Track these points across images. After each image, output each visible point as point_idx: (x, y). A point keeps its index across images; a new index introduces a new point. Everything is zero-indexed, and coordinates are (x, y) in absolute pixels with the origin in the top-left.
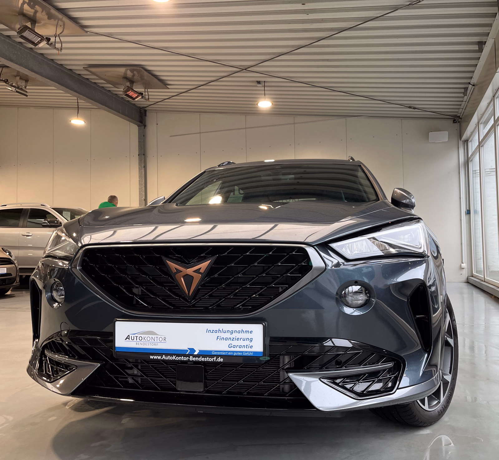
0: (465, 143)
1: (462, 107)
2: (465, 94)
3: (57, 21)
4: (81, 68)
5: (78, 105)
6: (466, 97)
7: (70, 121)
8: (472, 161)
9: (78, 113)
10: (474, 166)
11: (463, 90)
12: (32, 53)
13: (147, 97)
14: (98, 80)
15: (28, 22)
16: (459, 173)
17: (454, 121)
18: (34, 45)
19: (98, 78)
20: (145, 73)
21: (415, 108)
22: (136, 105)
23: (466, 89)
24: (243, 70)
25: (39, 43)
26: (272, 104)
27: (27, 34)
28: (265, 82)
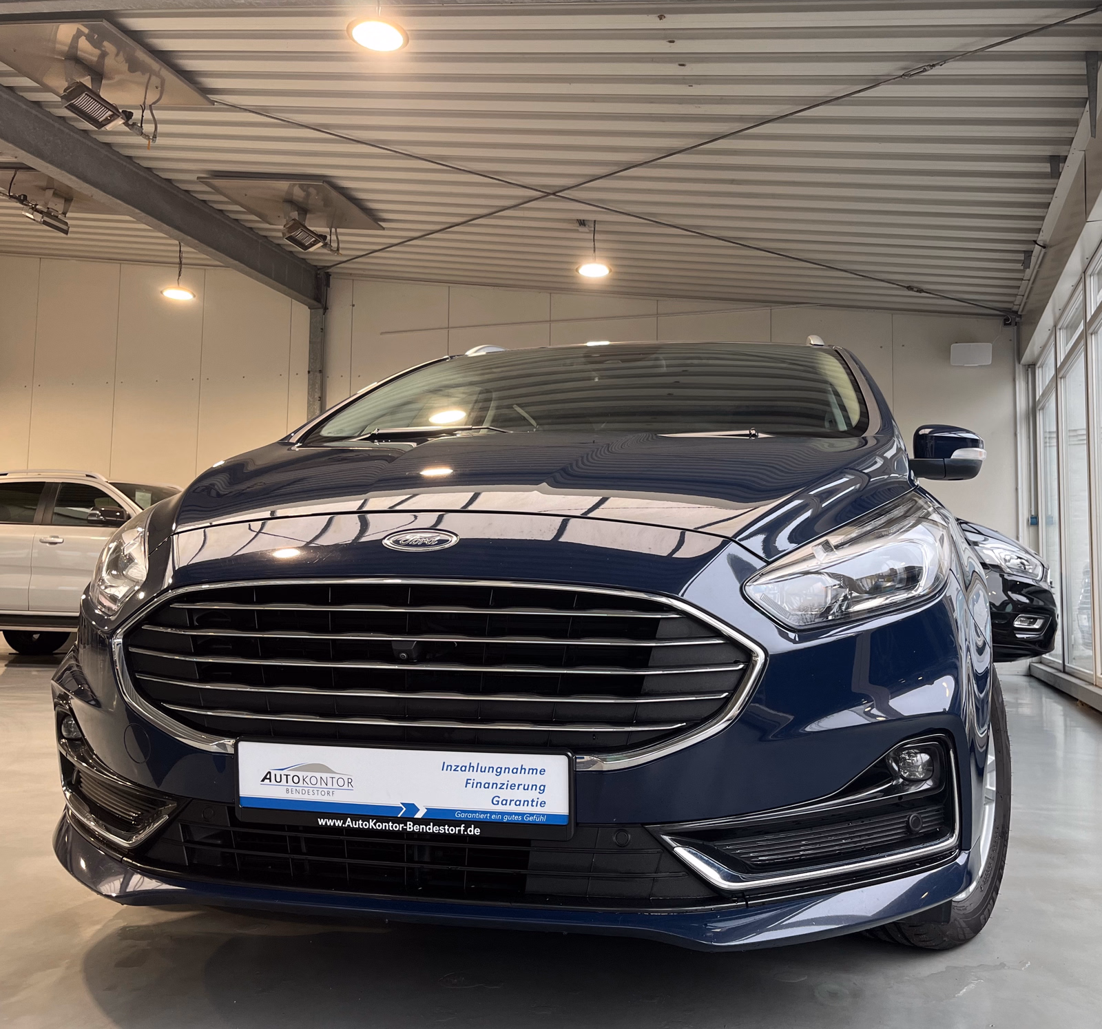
1: (1021, 291)
2: (1026, 263)
3: (147, 76)
4: (193, 177)
5: (180, 258)
6: (1028, 271)
7: (162, 292)
8: (1042, 408)
9: (180, 275)
10: (1046, 422)
11: (1021, 257)
12: (87, 142)
13: (334, 245)
14: (226, 206)
15: (84, 76)
16: (1016, 435)
17: (1006, 322)
18: (95, 124)
19: (226, 200)
20: (334, 194)
21: (920, 291)
22: (308, 261)
23: (1028, 254)
24: (549, 194)
25: (108, 121)
26: (611, 271)
27: (82, 101)
28: (595, 221)
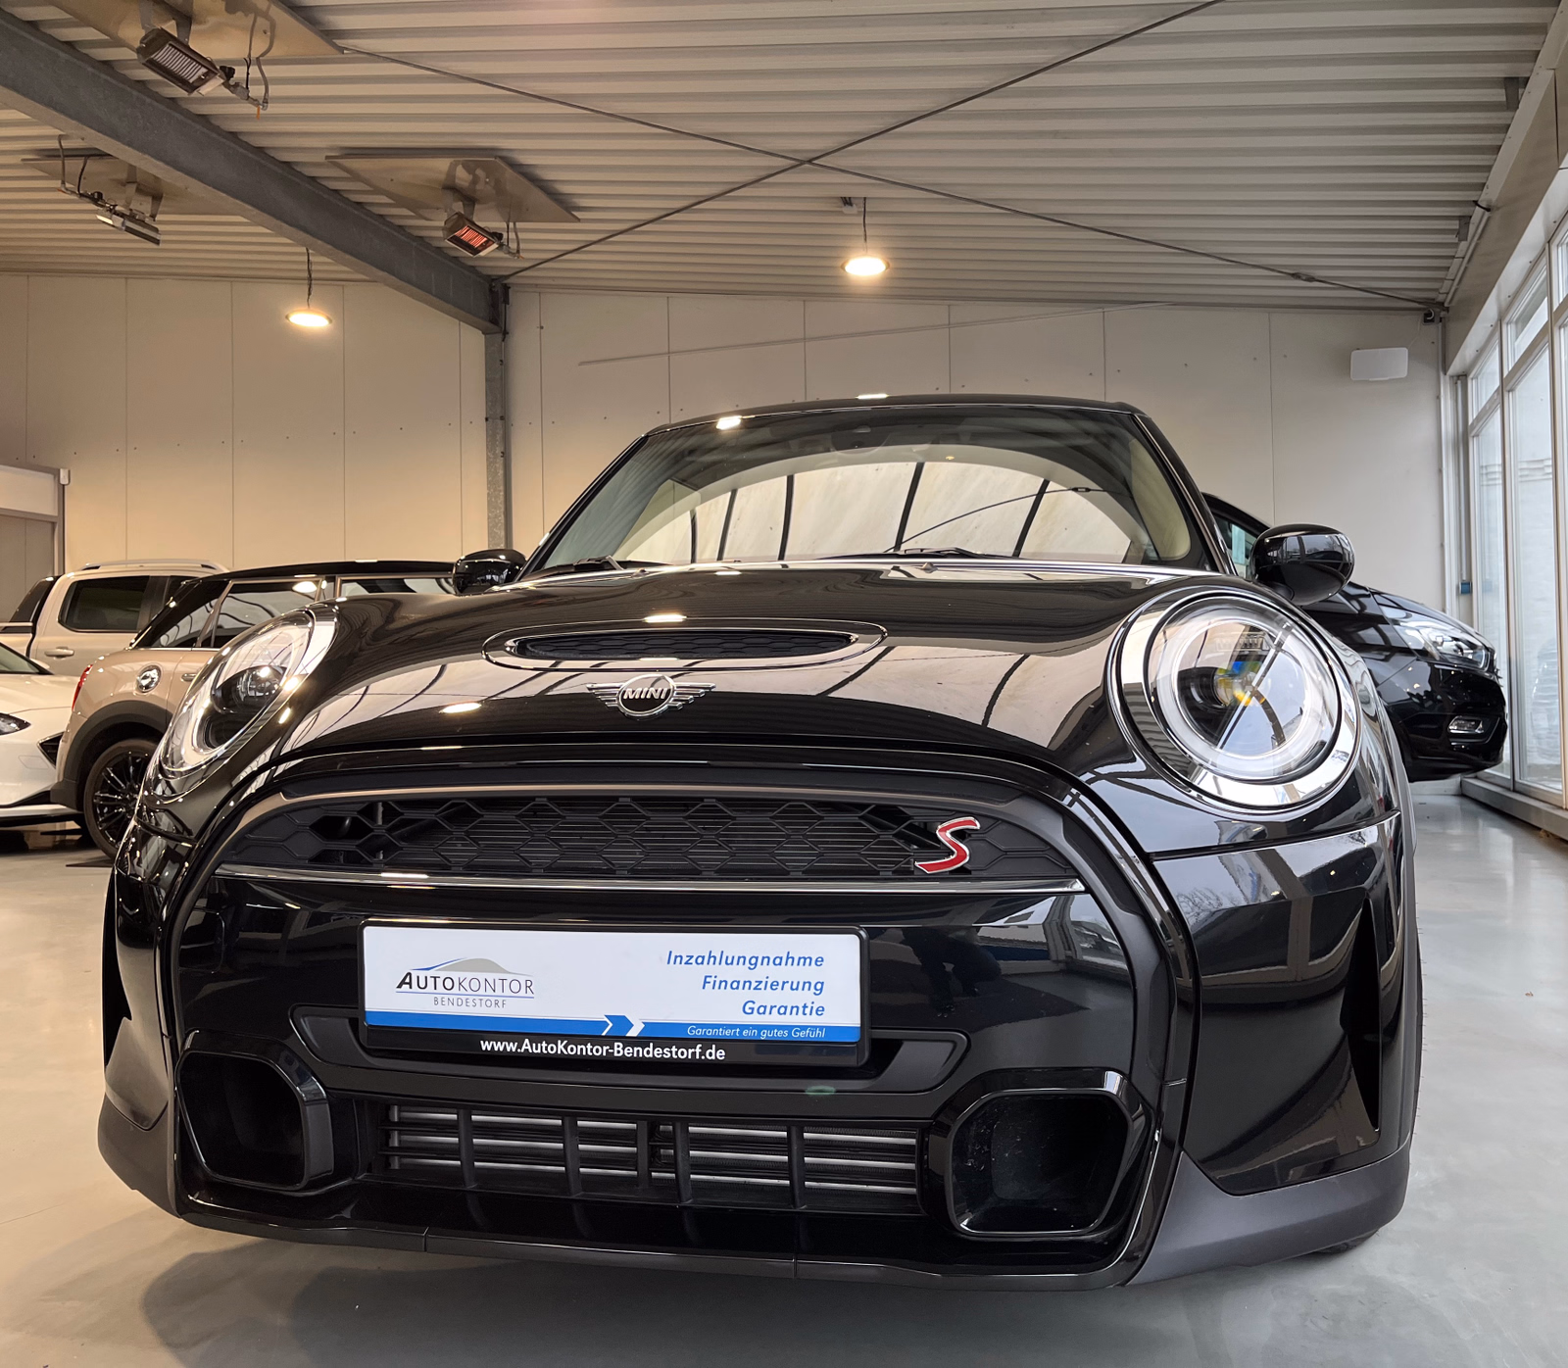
0: (1459, 382)
1: (1451, 274)
2: (1461, 234)
3: (252, 16)
4: (320, 158)
5: (309, 271)
6: (1463, 245)
7: (287, 317)
8: (1477, 435)
9: (309, 294)
10: (1486, 451)
11: (1455, 225)
12: (177, 115)
13: (513, 246)
14: (366, 196)
15: (166, 21)
16: (1440, 471)
17: (1428, 319)
18: (185, 88)
19: (368, 188)
20: (509, 173)
21: (1311, 279)
22: (479, 269)
23: (1465, 220)
24: (802, 162)
25: (202, 81)
26: (888, 266)
27: (166, 56)
28: (865, 199)
